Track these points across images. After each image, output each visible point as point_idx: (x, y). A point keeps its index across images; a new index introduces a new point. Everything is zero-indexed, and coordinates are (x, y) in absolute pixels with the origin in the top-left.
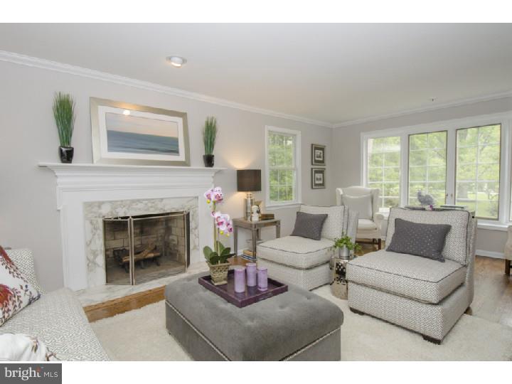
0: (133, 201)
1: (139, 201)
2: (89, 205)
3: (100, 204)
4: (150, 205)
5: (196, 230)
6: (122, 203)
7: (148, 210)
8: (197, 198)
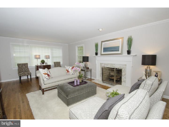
0: (108, 64)
1: (109, 64)
2: (101, 64)
3: (102, 64)
4: (111, 65)
5: (125, 76)
6: (106, 64)
7: (111, 66)
8: (126, 65)
